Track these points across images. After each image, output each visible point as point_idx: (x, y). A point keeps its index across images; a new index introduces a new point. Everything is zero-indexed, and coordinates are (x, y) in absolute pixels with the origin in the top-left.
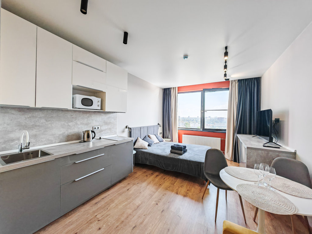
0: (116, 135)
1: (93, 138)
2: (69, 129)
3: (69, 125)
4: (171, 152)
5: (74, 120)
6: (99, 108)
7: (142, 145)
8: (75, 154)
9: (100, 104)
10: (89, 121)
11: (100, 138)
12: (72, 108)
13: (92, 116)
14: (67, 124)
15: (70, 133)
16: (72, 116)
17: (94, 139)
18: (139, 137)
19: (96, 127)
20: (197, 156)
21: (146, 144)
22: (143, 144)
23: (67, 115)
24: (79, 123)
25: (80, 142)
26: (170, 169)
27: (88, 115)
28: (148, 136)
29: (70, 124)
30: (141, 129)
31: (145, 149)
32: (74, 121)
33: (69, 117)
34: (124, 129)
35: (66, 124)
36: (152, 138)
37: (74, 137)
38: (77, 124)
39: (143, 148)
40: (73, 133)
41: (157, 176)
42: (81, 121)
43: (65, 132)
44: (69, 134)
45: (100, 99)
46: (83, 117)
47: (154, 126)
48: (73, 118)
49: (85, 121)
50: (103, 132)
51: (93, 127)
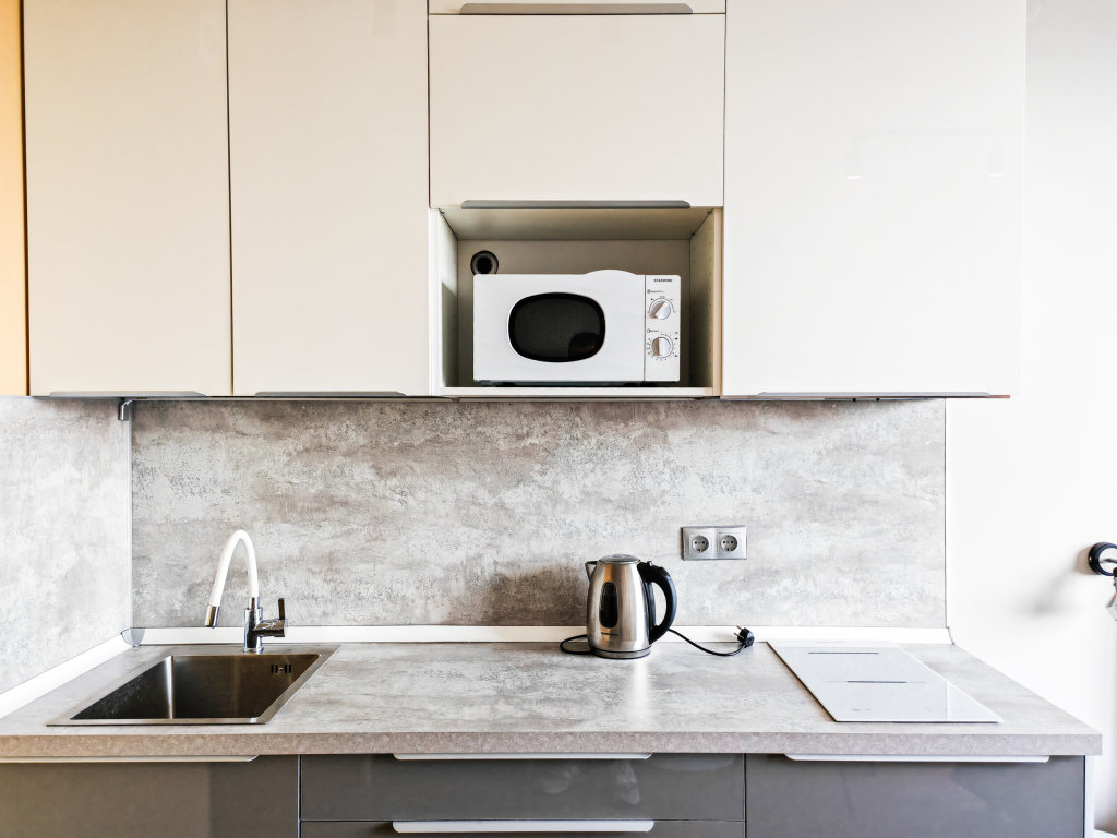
0: (938, 636)
1: (655, 633)
2: (505, 537)
3: (502, 506)
5: (537, 467)
6: (668, 367)
9: (670, 325)
10: (649, 482)
11: (744, 639)
12: (447, 385)
13: (675, 437)
14: (490, 501)
15: (511, 564)
16: (520, 437)
19: (711, 535)
23: (488, 430)
24: (568, 490)
25: (564, 648)
27: (638, 429)
29: (514, 497)
32: (538, 478)
33: (503, 445)
34: (1057, 583)
35: (484, 496)
37: (542, 601)
38: (555, 500)
40: (529, 567)
42: (585, 475)
43: (480, 556)
44: (507, 573)
45: (670, 288)
46: (600, 445)
48: (527, 453)
49: (617, 476)
50: (786, 589)
51: (682, 529)
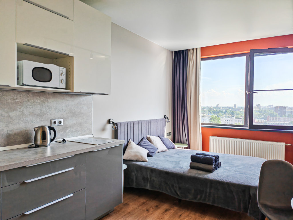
0: (91, 136)
1: (52, 140)
2: (10, 124)
3: (9, 116)
4: (192, 167)
5: (19, 107)
6: (63, 86)
7: (138, 154)
8: (25, 167)
9: (64, 77)
10: (44, 110)
11: (64, 141)
12: (17, 85)
13: (50, 100)
14: (6, 115)
15: (11, 131)
16: (14, 99)
17: (53, 142)
18: (131, 140)
19: (57, 121)
20: (241, 175)
21: (144, 152)
22: (138, 152)
23: (6, 97)
24: (26, 112)
25: (29, 147)
26: (190, 198)
27: (42, 98)
28: (147, 138)
29: (12, 114)
30: (135, 126)
31: (142, 161)
32: (19, 109)
33: (10, 101)
34: (105, 126)
35: (4, 114)
36: (154, 142)
37: (19, 139)
38: (23, 114)
39: (140, 160)
40: (16, 131)
41: (166, 210)
42: (30, 109)
43: (3, 129)
44: (10, 133)
45: (64, 70)
46: (34, 102)
47: (157, 121)
48: (16, 103)
49: (38, 109)
50: (69, 130)
51: (51, 120)
